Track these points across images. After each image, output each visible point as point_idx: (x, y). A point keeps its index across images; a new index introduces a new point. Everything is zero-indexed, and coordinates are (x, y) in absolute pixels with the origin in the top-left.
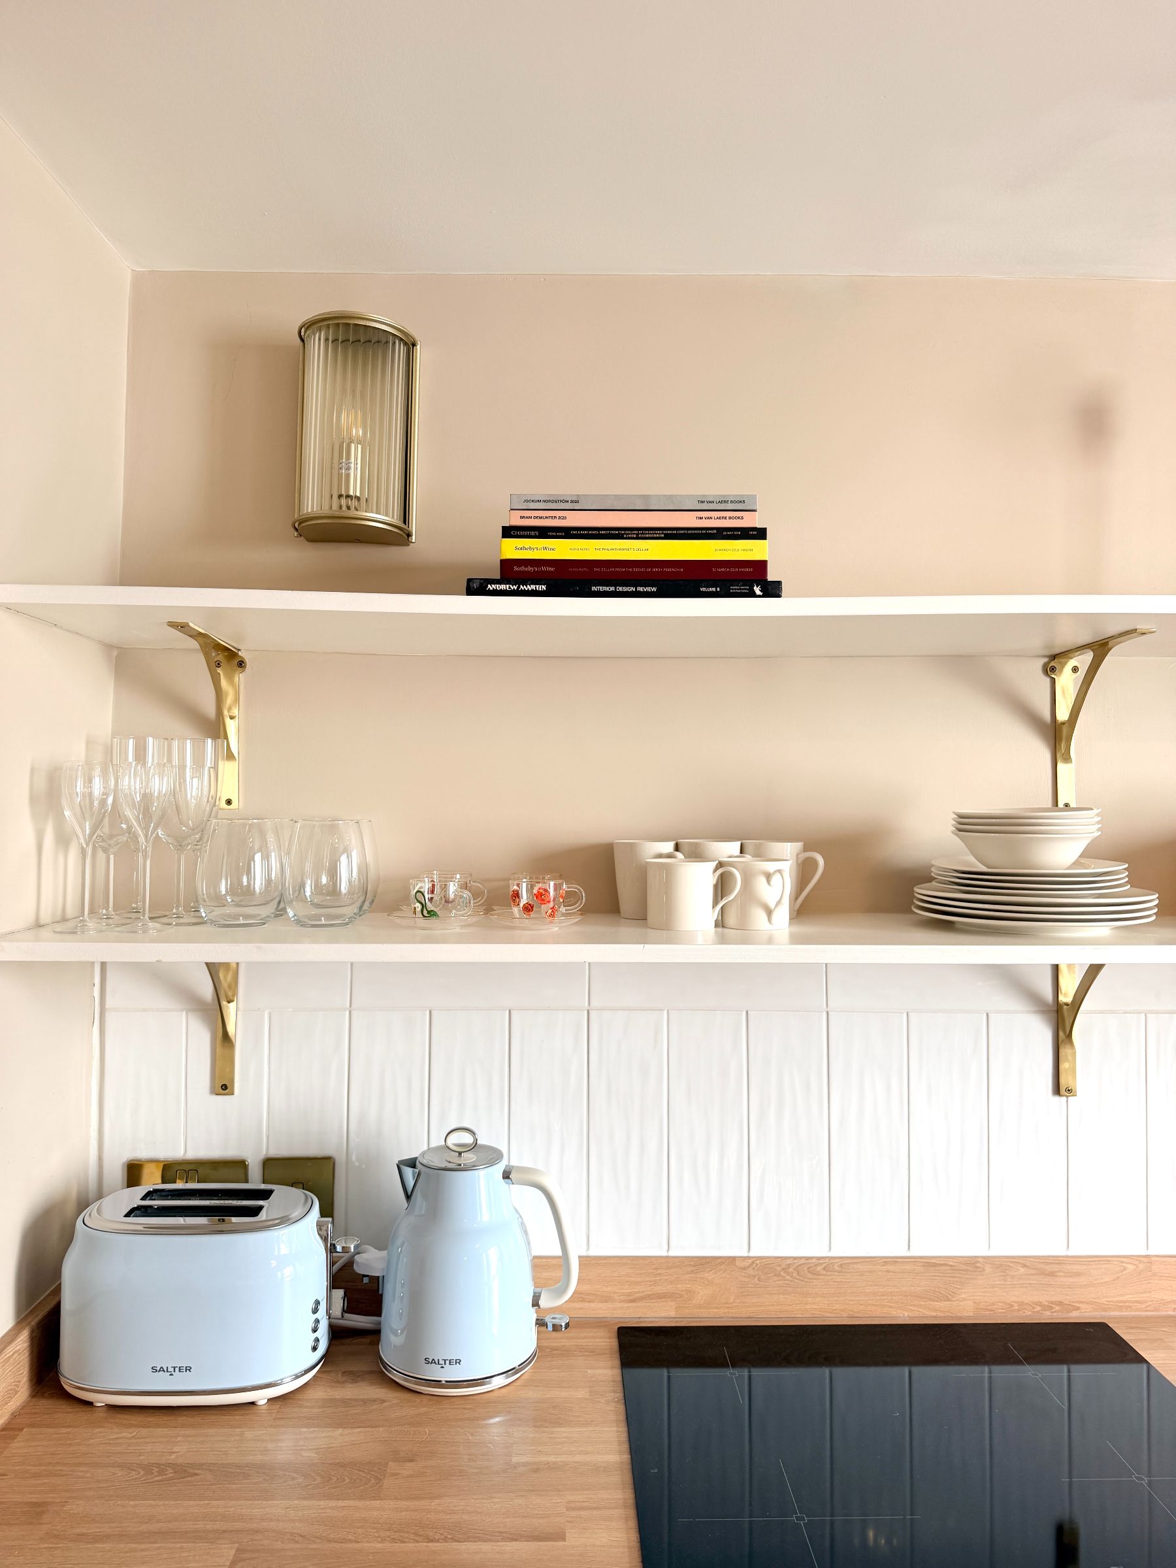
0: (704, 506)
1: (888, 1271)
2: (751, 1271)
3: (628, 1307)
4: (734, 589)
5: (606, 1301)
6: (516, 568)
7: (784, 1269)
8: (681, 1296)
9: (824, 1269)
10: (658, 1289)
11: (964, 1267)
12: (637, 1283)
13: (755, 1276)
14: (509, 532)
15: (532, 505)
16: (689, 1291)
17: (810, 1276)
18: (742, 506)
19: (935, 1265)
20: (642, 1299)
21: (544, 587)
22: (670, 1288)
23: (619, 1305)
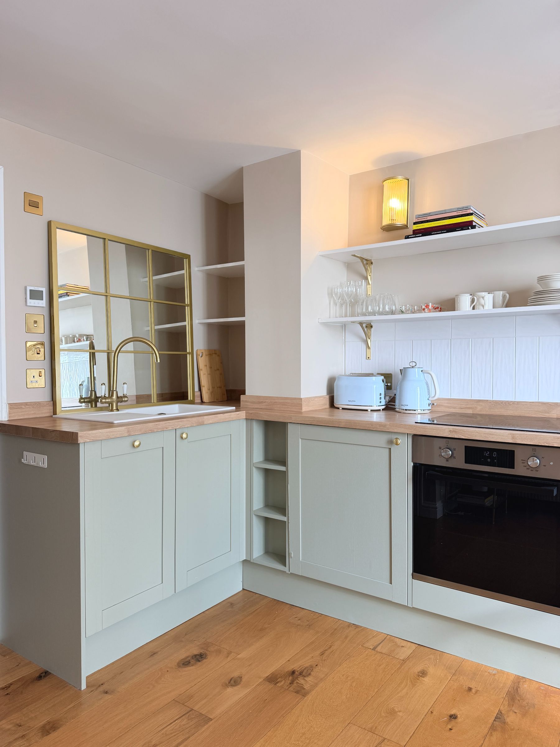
0: (459, 209)
1: (531, 405)
2: (492, 403)
3: (460, 410)
4: (464, 228)
5: (455, 409)
6: (416, 232)
7: (501, 403)
8: (474, 408)
9: (513, 403)
10: (468, 406)
11: (554, 405)
12: (462, 405)
13: (493, 404)
14: (415, 224)
15: (420, 217)
16: (476, 407)
17: (509, 405)
18: (467, 208)
19: (545, 404)
20: (464, 408)
21: (421, 235)
22: (471, 406)
23: (457, 409)
